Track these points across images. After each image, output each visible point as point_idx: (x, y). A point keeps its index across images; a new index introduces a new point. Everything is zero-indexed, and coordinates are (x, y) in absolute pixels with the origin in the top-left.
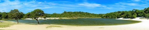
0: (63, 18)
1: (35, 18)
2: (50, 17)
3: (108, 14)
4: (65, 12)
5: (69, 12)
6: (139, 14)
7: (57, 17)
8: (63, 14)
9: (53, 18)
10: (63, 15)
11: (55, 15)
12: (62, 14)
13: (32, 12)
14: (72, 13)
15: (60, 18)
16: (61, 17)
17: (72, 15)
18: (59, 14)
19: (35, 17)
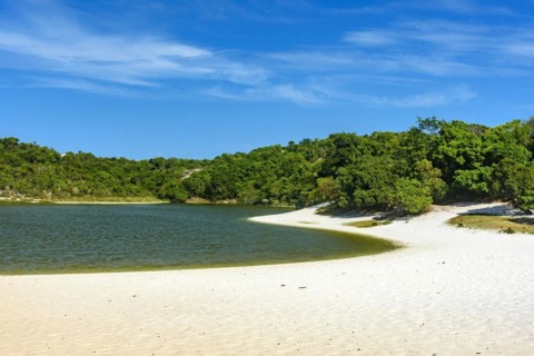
3: (226, 158)
6: (463, 176)
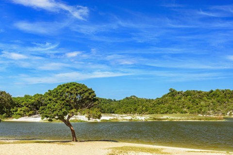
0: (165, 117)
1: (61, 118)
2: (111, 111)
4: (173, 93)
5: (188, 94)
7: (141, 113)
8: (166, 101)
9: (127, 118)
10: (166, 105)
11: (132, 105)
12: (160, 102)
13: (50, 93)
14: (200, 95)
15: (152, 116)
16: (157, 112)
17: (202, 103)
18: (149, 101)
19: (61, 113)
